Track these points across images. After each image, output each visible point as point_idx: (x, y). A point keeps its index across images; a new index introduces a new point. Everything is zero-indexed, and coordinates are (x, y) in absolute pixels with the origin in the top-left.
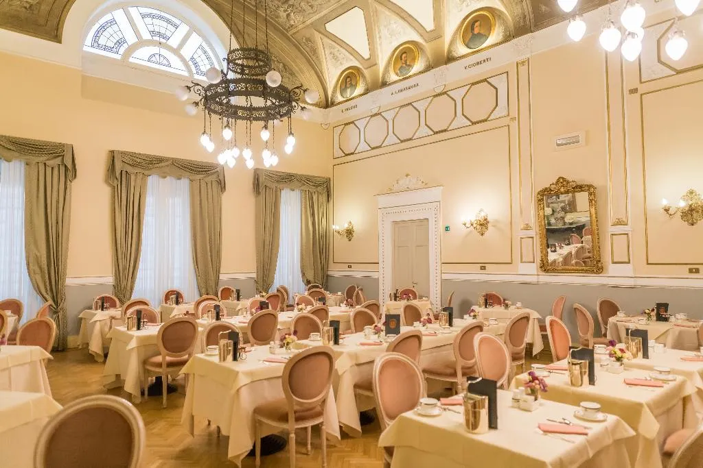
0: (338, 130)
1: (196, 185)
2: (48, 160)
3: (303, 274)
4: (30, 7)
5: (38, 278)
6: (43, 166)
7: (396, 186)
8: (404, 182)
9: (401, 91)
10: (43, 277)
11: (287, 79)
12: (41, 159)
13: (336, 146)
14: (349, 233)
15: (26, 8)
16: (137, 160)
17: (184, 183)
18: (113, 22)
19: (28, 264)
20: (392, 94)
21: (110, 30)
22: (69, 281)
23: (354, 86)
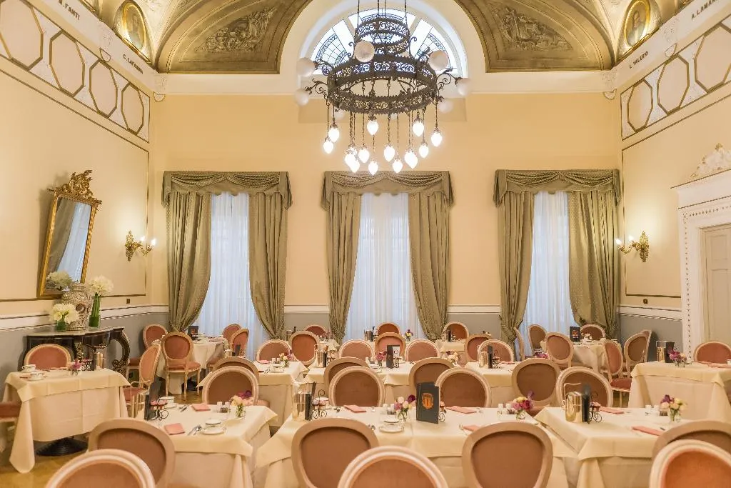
0: (625, 98)
1: (416, 200)
2: (267, 189)
3: (575, 311)
4: (255, 46)
5: (260, 304)
6: (263, 197)
7: (702, 167)
8: (715, 159)
9: (706, 6)
10: (264, 304)
11: (545, 43)
12: (260, 190)
13: (625, 121)
14: (643, 250)
15: (251, 49)
16: (348, 179)
17: (403, 199)
18: (335, 37)
19: (252, 292)
20: (693, 16)
21: (331, 47)
22: (287, 310)
23: (642, 23)
